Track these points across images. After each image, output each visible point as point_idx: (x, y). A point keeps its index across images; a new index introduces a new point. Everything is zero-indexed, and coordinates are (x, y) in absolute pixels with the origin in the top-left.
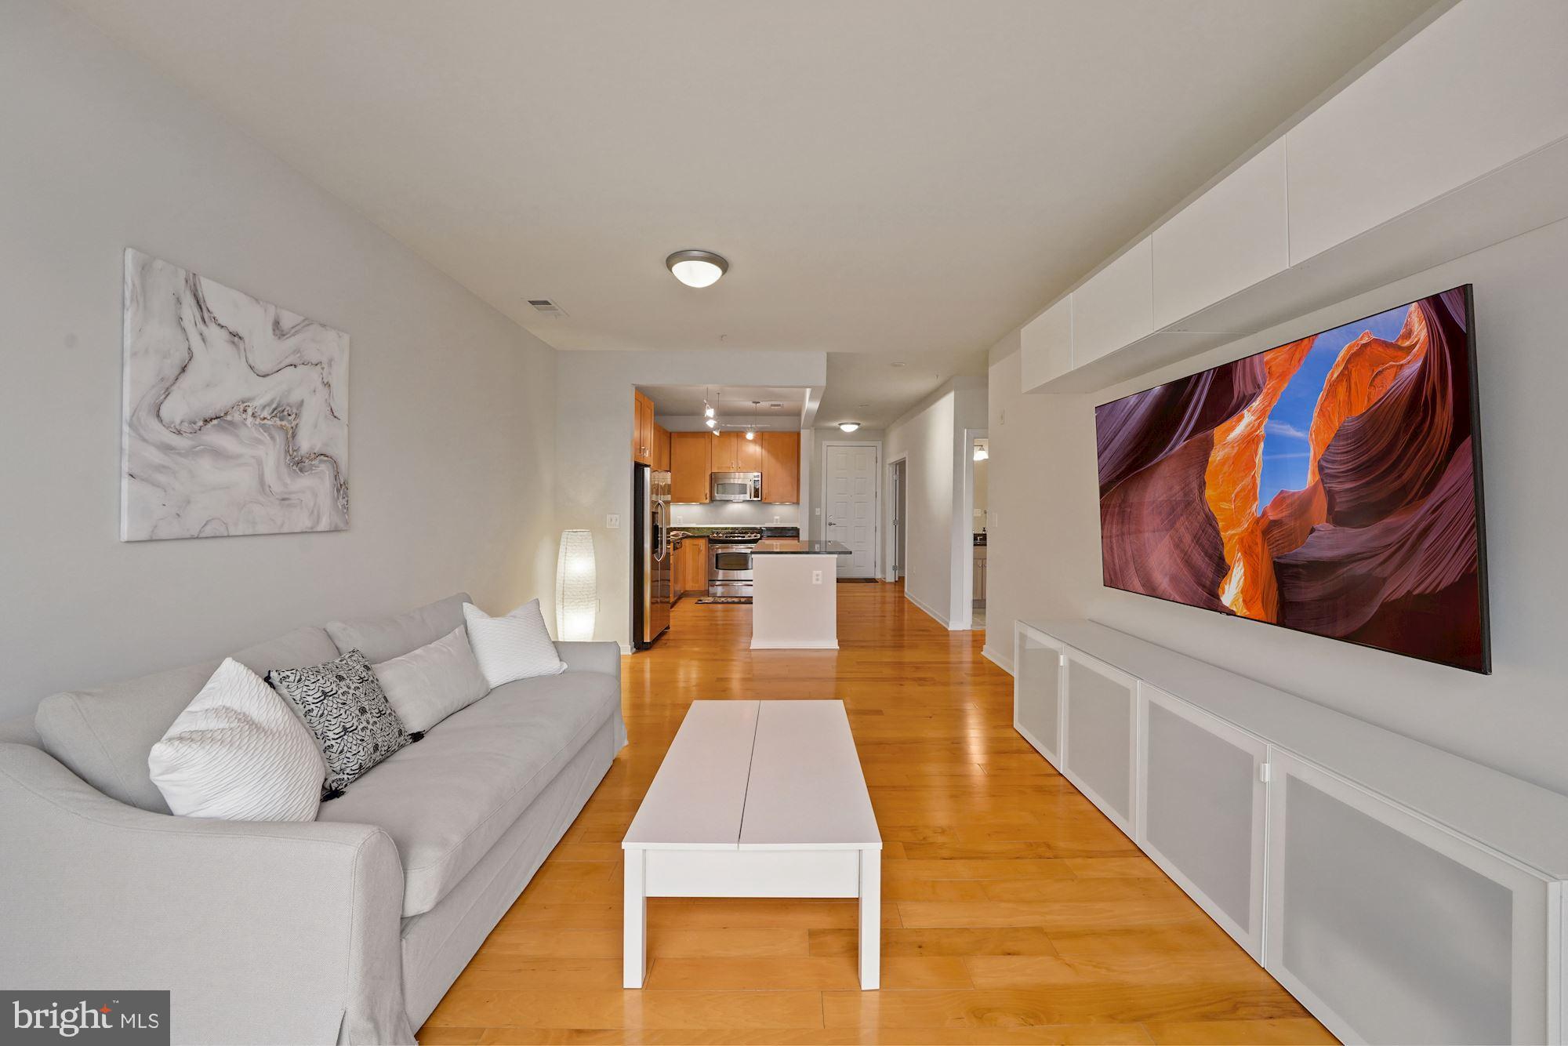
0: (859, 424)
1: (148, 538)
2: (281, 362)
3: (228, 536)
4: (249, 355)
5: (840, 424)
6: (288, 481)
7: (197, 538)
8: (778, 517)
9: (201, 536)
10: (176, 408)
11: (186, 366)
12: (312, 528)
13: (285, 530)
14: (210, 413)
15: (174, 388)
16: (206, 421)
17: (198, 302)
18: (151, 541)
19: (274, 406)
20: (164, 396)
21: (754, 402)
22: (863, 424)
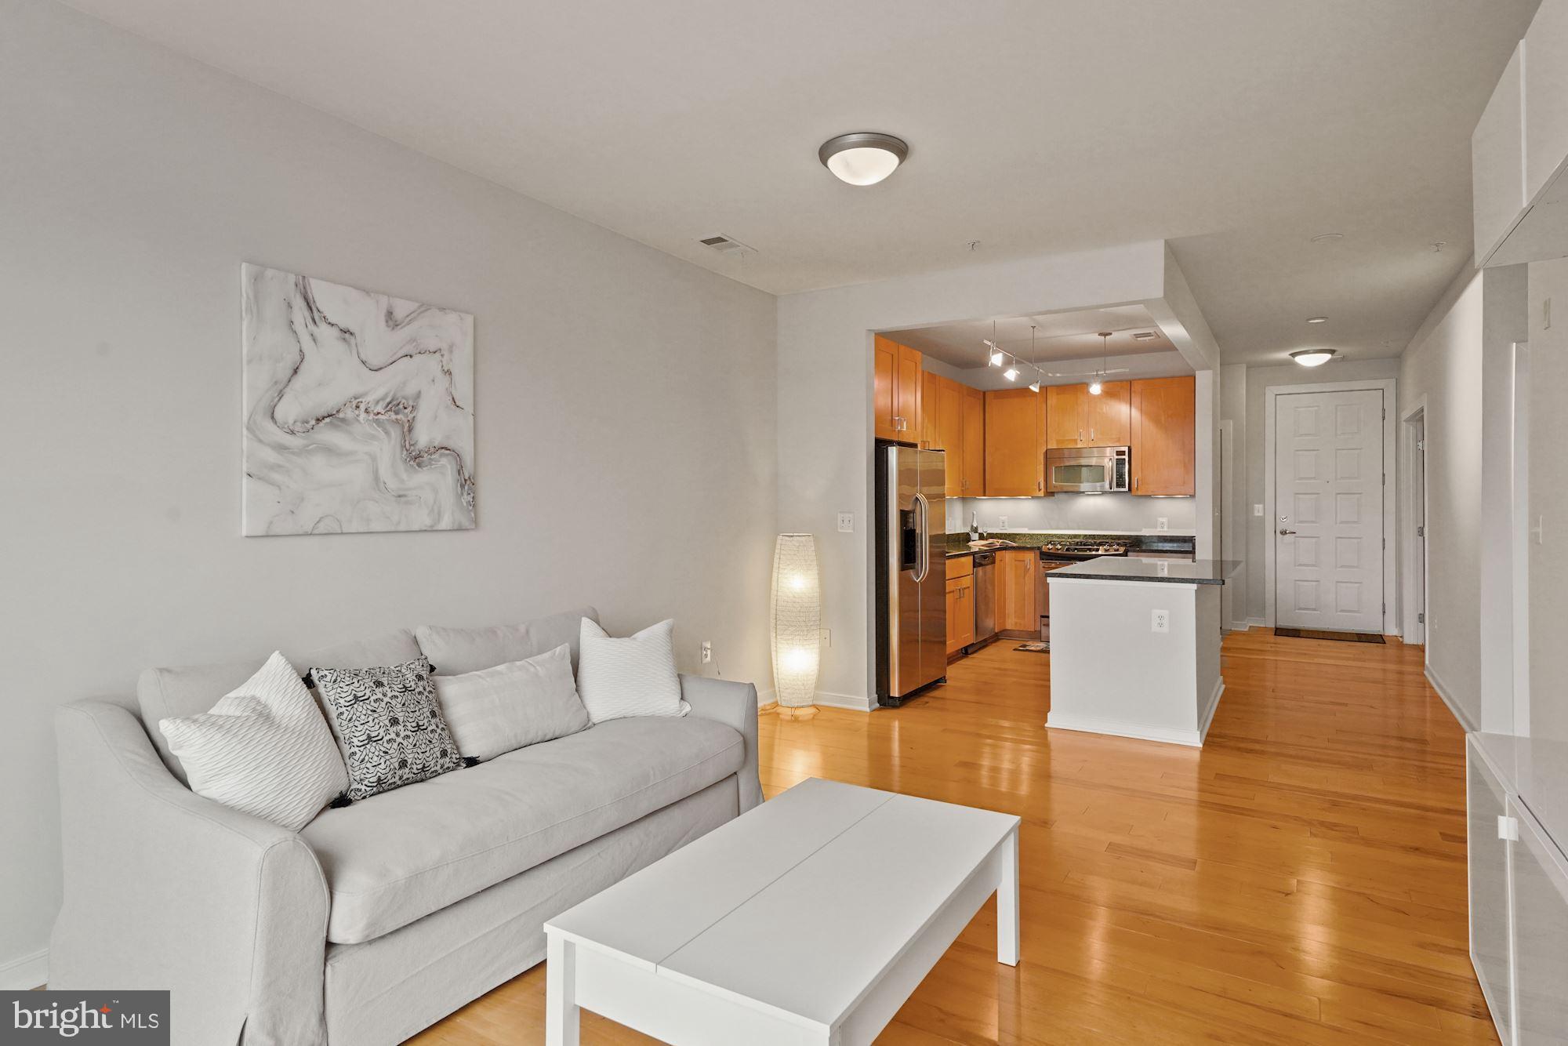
0: (1332, 352)
1: (264, 533)
2: (395, 354)
3: (342, 533)
4: (360, 350)
5: (1294, 355)
6: (404, 476)
7: (311, 534)
8: (1164, 520)
9: (316, 532)
10: (290, 410)
11: (297, 368)
12: (432, 526)
13: (402, 528)
14: (320, 414)
15: (287, 390)
16: (318, 420)
17: (308, 304)
18: (267, 536)
19: (388, 400)
20: (277, 399)
21: (1100, 334)
22: (1342, 350)
